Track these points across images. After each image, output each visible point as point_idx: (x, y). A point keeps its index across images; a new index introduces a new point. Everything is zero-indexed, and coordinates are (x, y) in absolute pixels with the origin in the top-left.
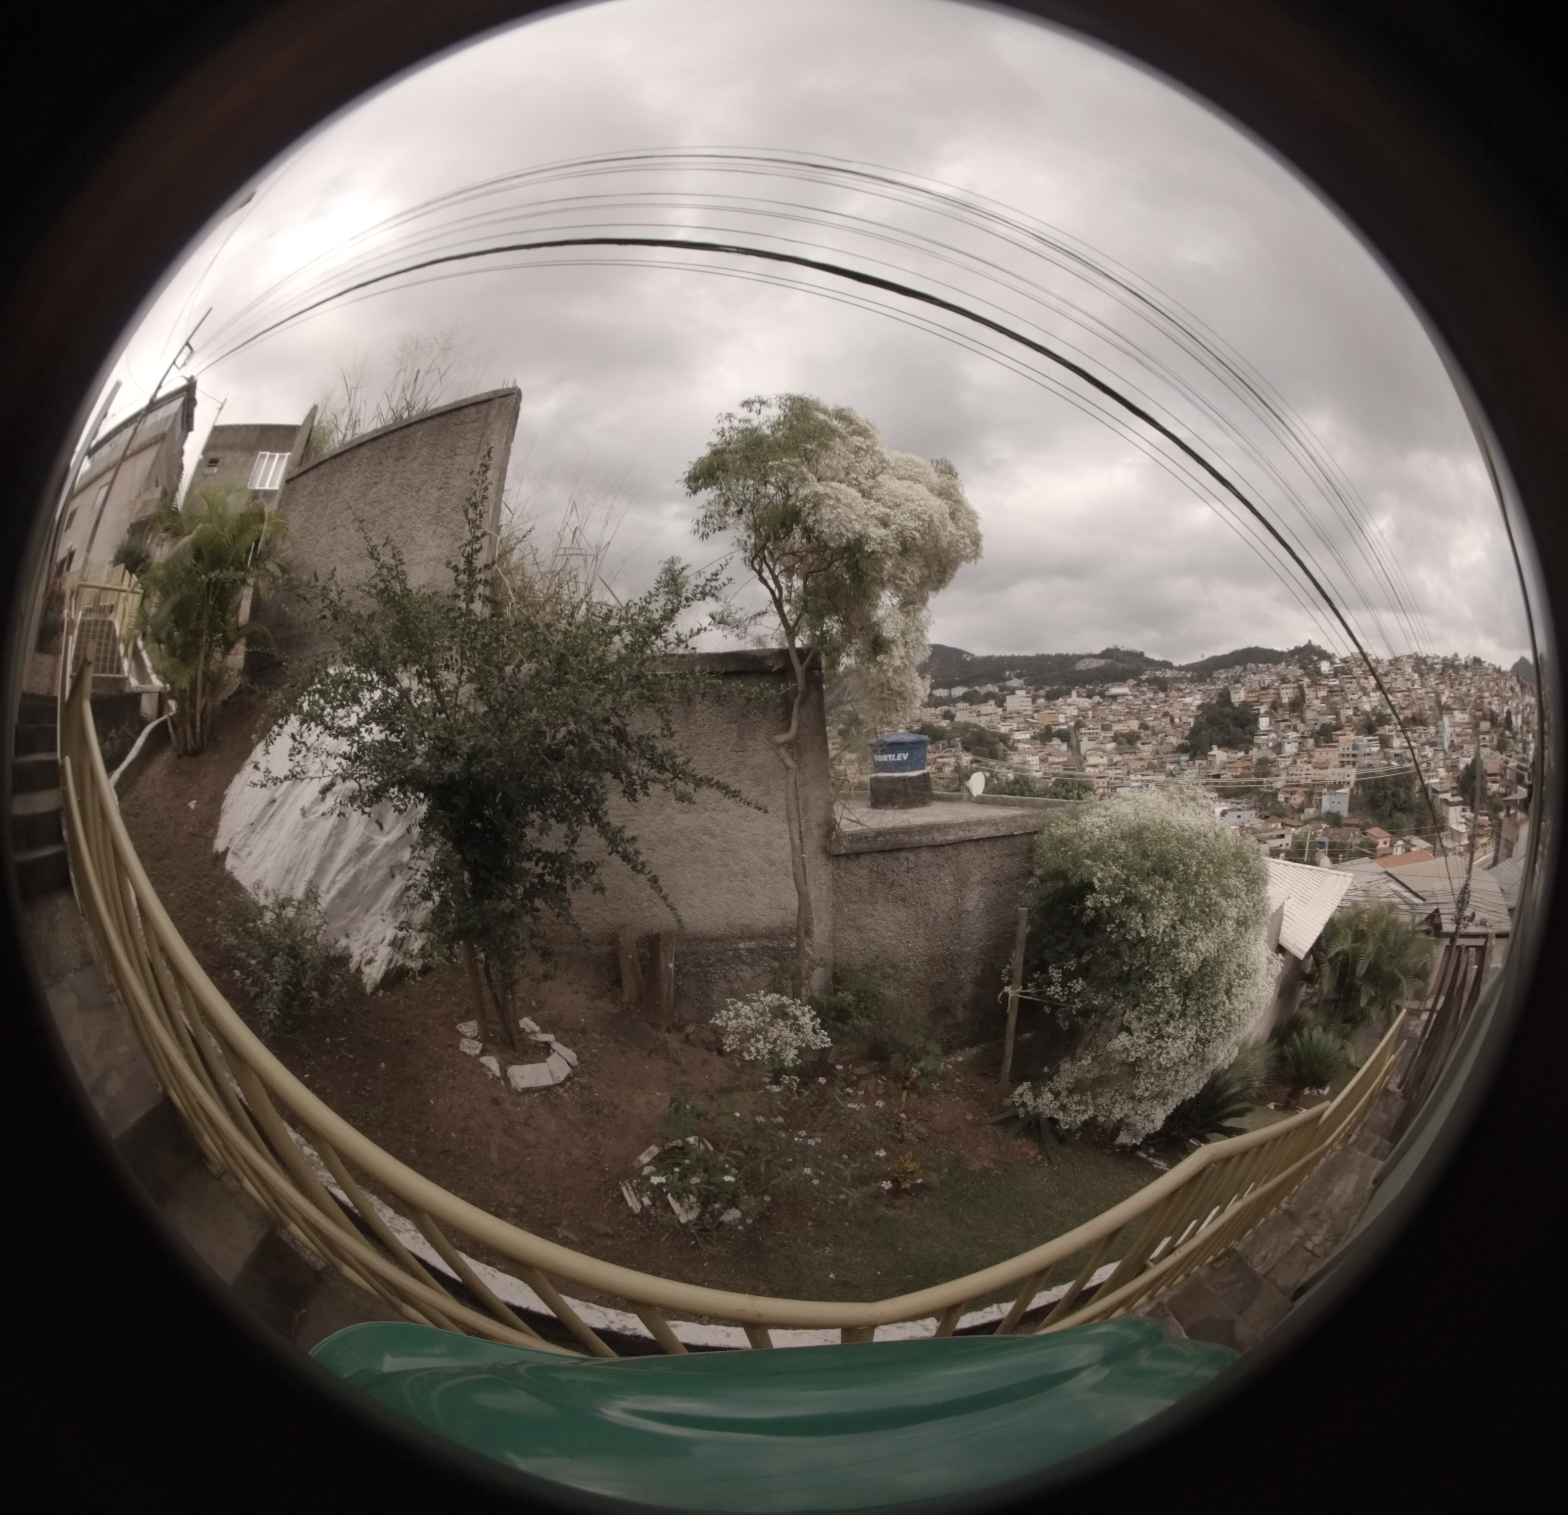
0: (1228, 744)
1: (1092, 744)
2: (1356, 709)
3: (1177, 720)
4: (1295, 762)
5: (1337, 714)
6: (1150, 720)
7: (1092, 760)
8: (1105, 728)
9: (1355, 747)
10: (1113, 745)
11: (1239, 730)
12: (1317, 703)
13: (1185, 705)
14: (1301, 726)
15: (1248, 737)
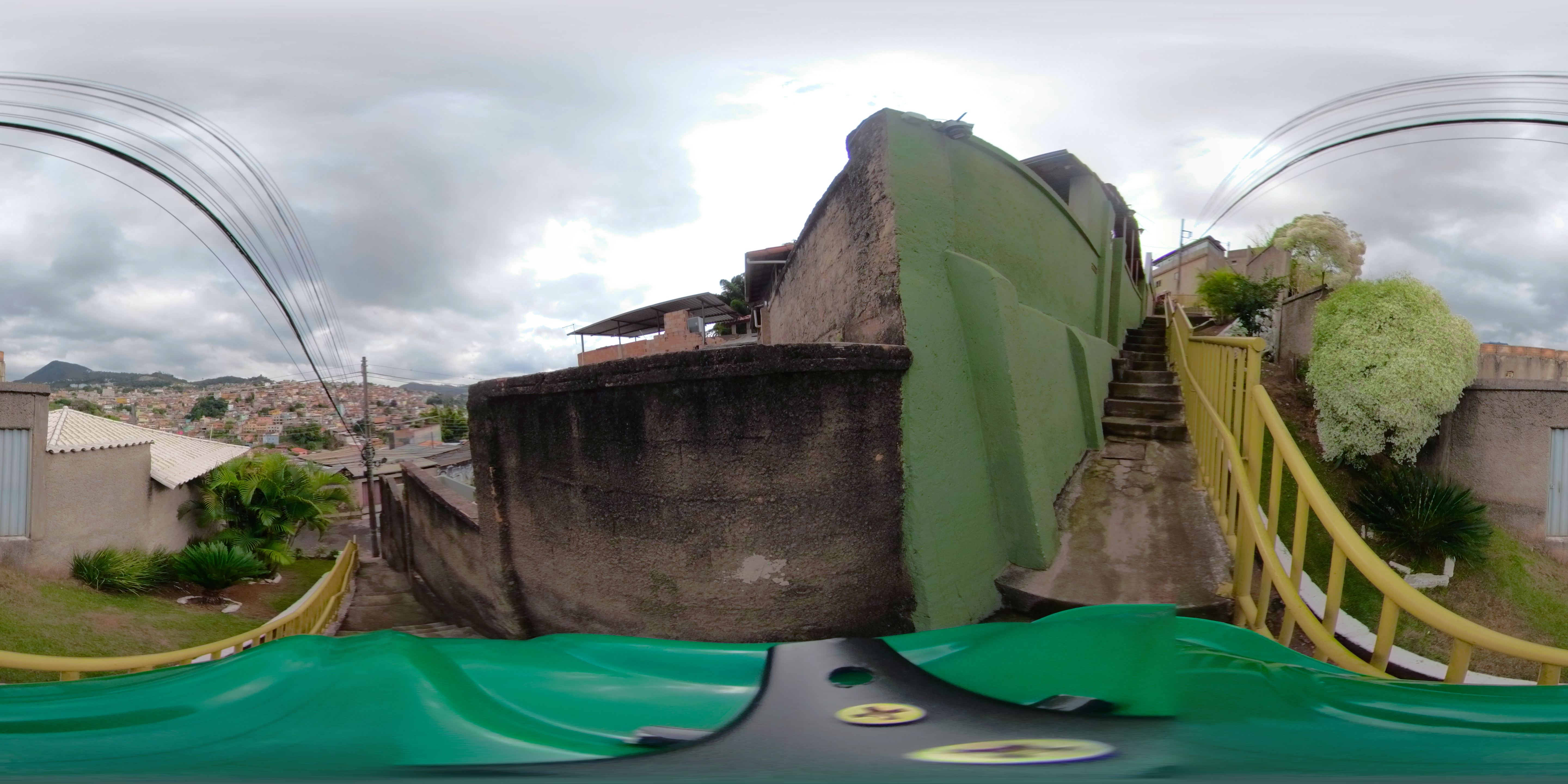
0: (211, 415)
1: (142, 413)
2: (283, 402)
3: (185, 405)
4: (247, 423)
5: (272, 404)
6: (172, 404)
7: (141, 420)
8: (148, 406)
9: (281, 417)
10: (152, 414)
11: (217, 410)
12: (261, 399)
13: (190, 398)
14: (251, 409)
15: (221, 413)
